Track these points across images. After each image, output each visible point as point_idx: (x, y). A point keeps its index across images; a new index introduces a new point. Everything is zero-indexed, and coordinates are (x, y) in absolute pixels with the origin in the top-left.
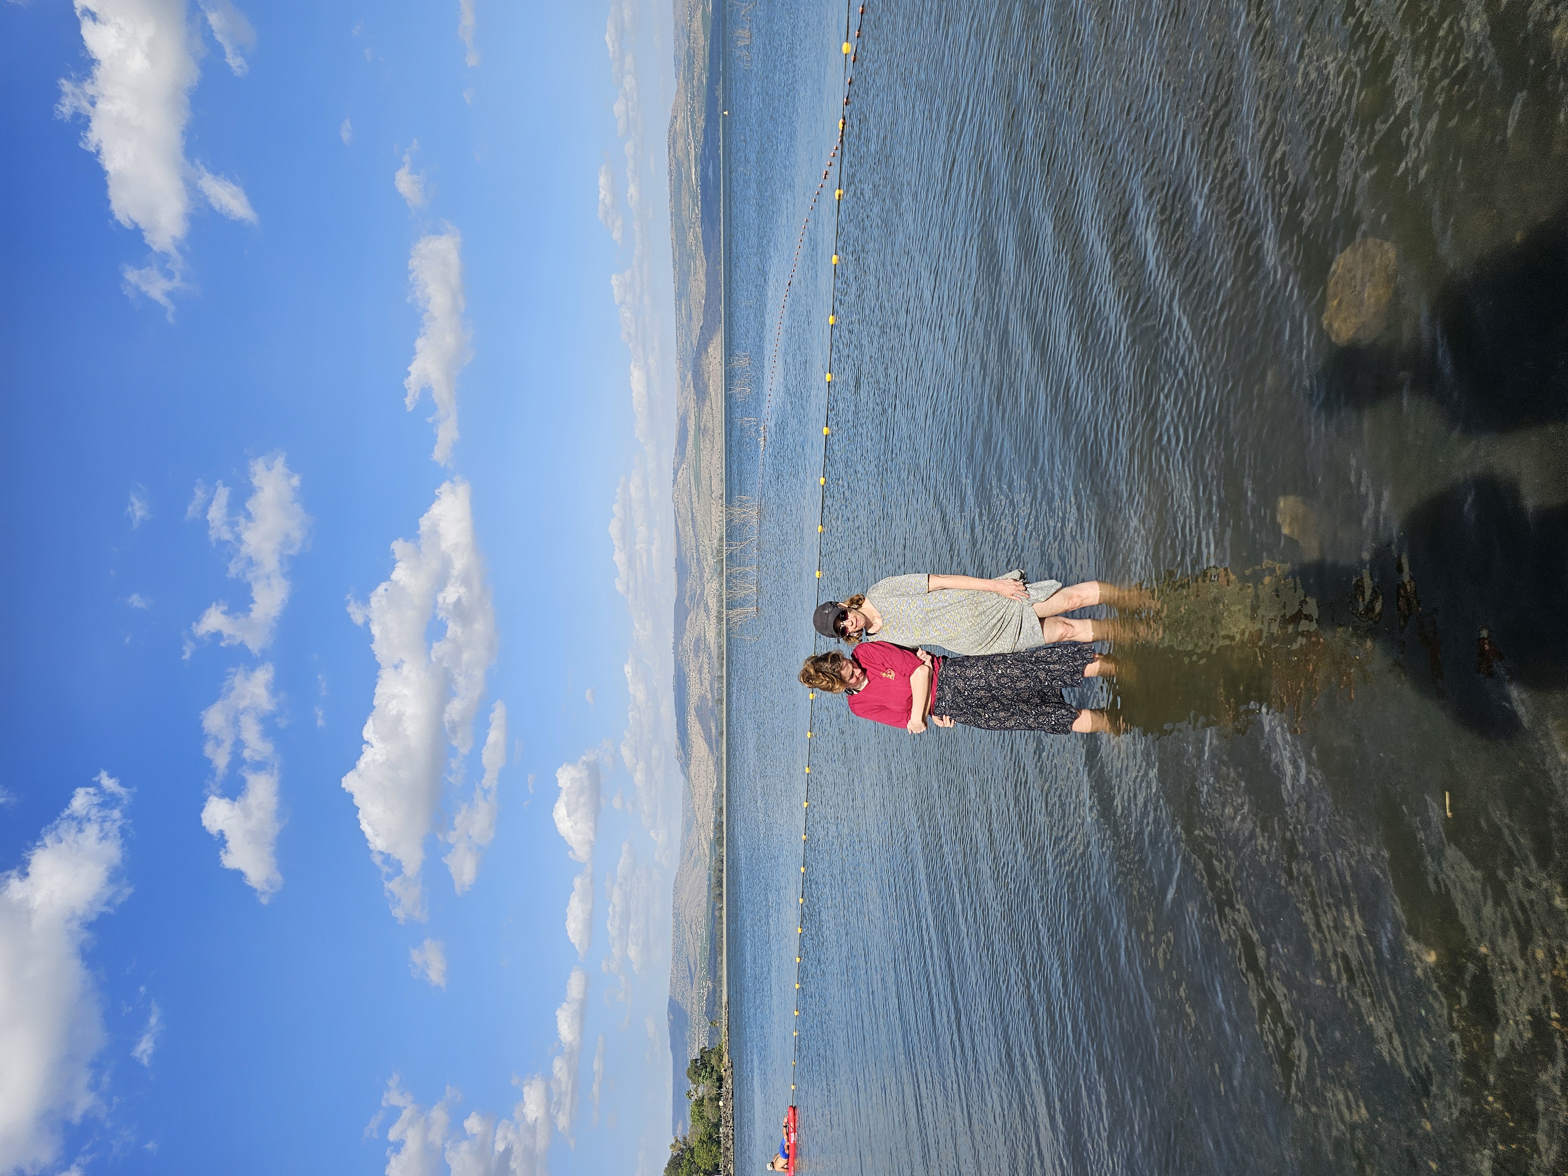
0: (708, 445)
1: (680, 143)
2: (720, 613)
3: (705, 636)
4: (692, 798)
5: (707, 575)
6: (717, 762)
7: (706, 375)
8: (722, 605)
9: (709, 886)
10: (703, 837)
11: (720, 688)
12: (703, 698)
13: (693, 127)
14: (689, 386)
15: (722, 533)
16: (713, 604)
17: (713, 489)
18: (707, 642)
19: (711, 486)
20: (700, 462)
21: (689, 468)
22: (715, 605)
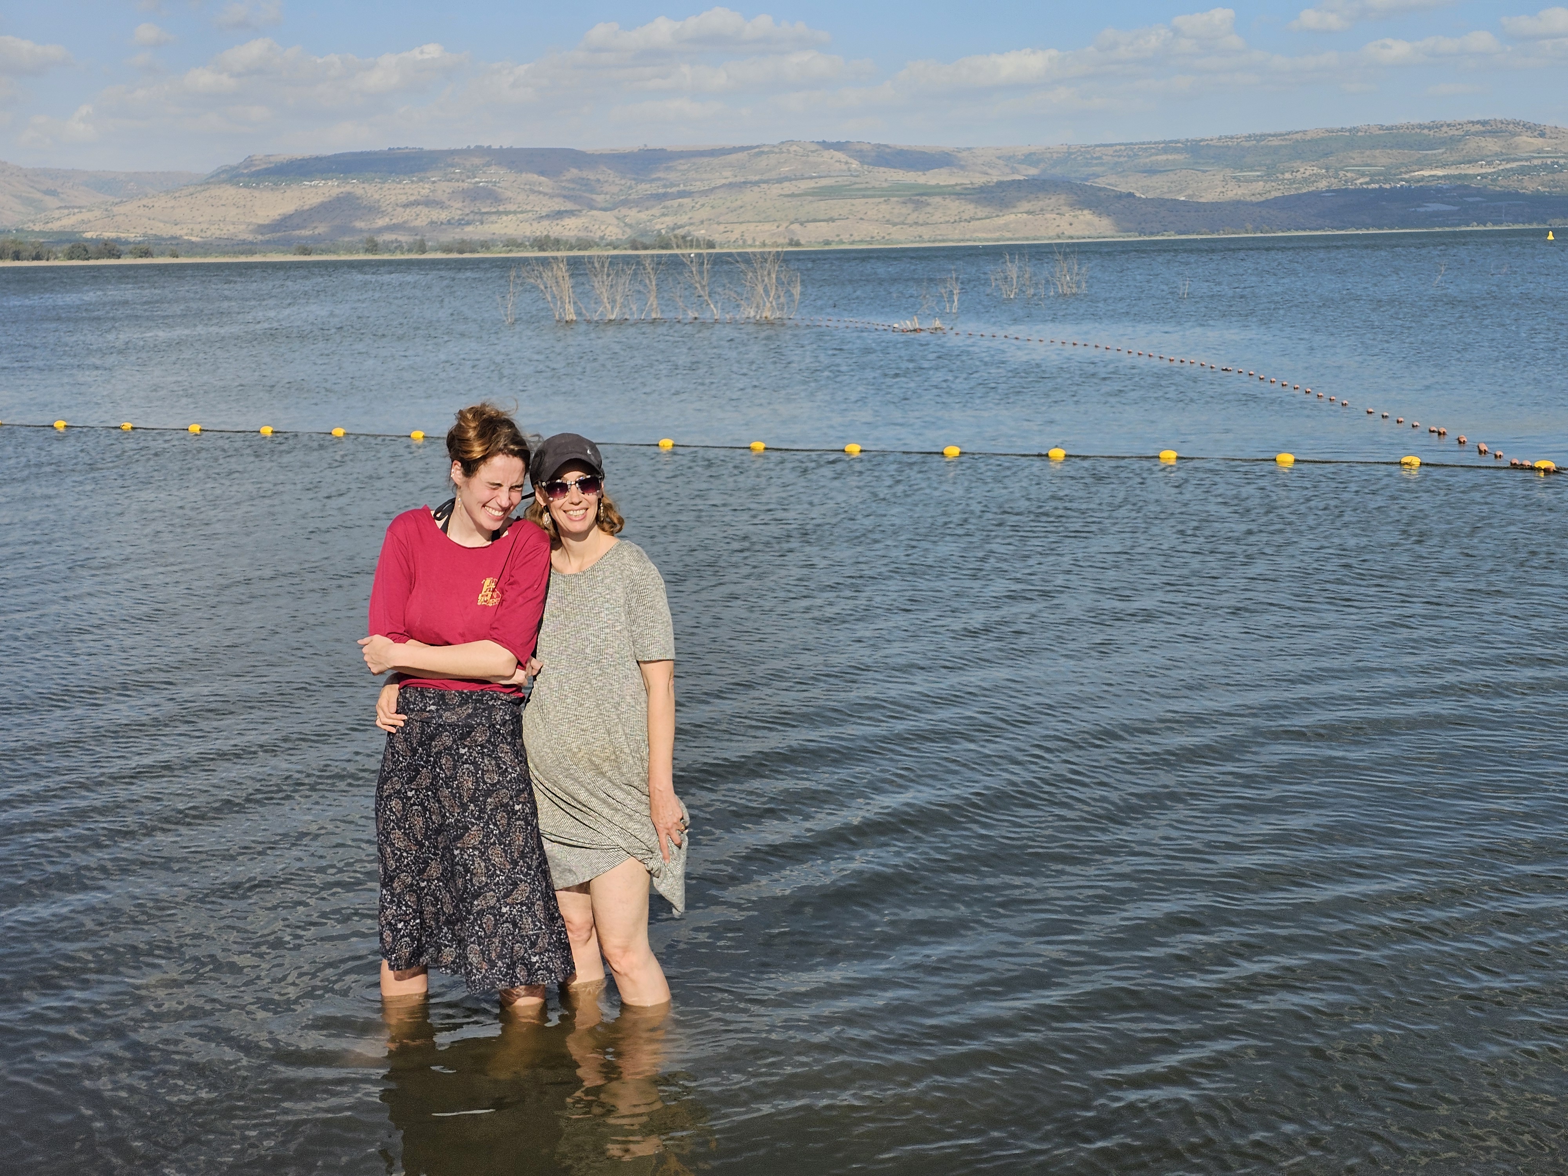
0: (898, 213)
1: (1491, 145)
2: (557, 243)
3: (507, 213)
4: (167, 192)
5: (633, 215)
8: (571, 248)
10: (86, 216)
11: (399, 247)
12: (376, 210)
13: (1522, 171)
14: (1014, 171)
15: (721, 246)
17: (811, 226)
18: (494, 218)
19: (815, 221)
20: (864, 197)
21: (852, 175)
22: (572, 234)
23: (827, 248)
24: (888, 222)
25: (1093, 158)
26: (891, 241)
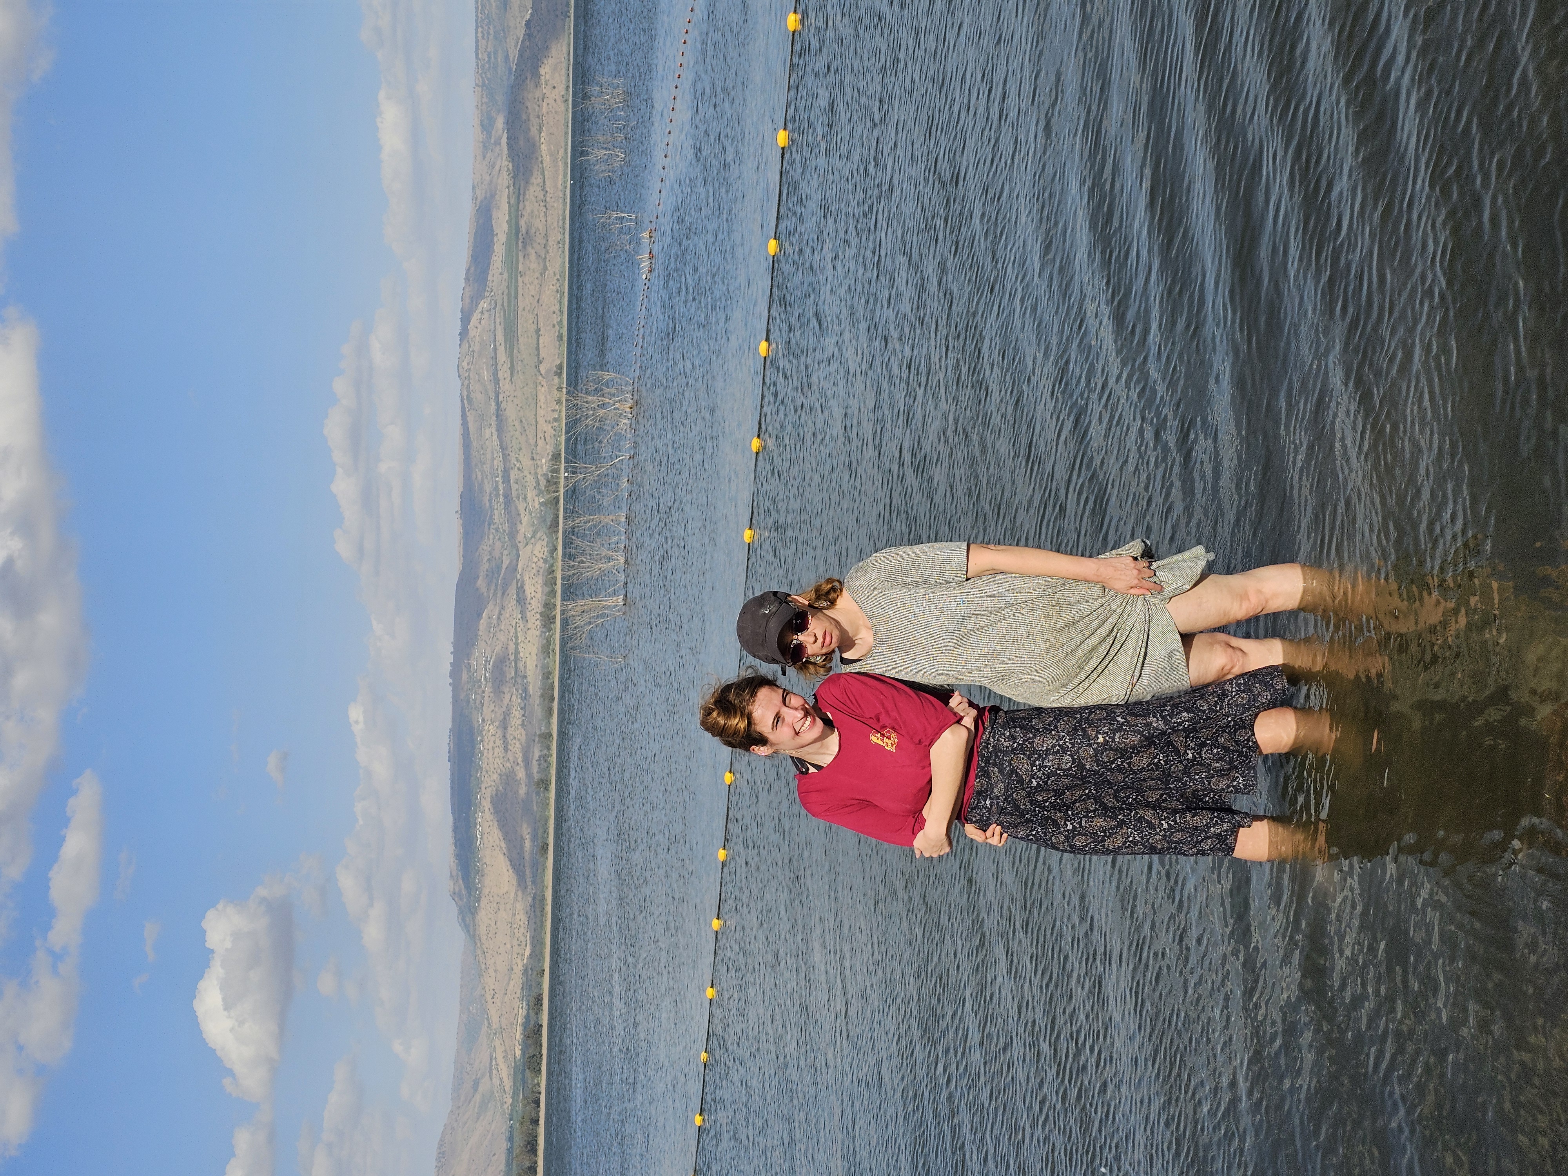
0: (534, 264)
2: (549, 606)
3: (517, 652)
4: (480, 975)
5: (524, 528)
6: (533, 906)
7: (534, 121)
8: (553, 593)
9: (510, 1151)
10: (499, 1055)
11: (545, 758)
12: (508, 778)
14: (498, 143)
15: (558, 445)
16: (534, 590)
17: (543, 354)
18: (521, 665)
19: (538, 349)
20: (516, 298)
21: (495, 308)
22: (540, 590)
23: (565, 338)
24: (542, 274)
25: (489, 62)
26: (563, 272)
